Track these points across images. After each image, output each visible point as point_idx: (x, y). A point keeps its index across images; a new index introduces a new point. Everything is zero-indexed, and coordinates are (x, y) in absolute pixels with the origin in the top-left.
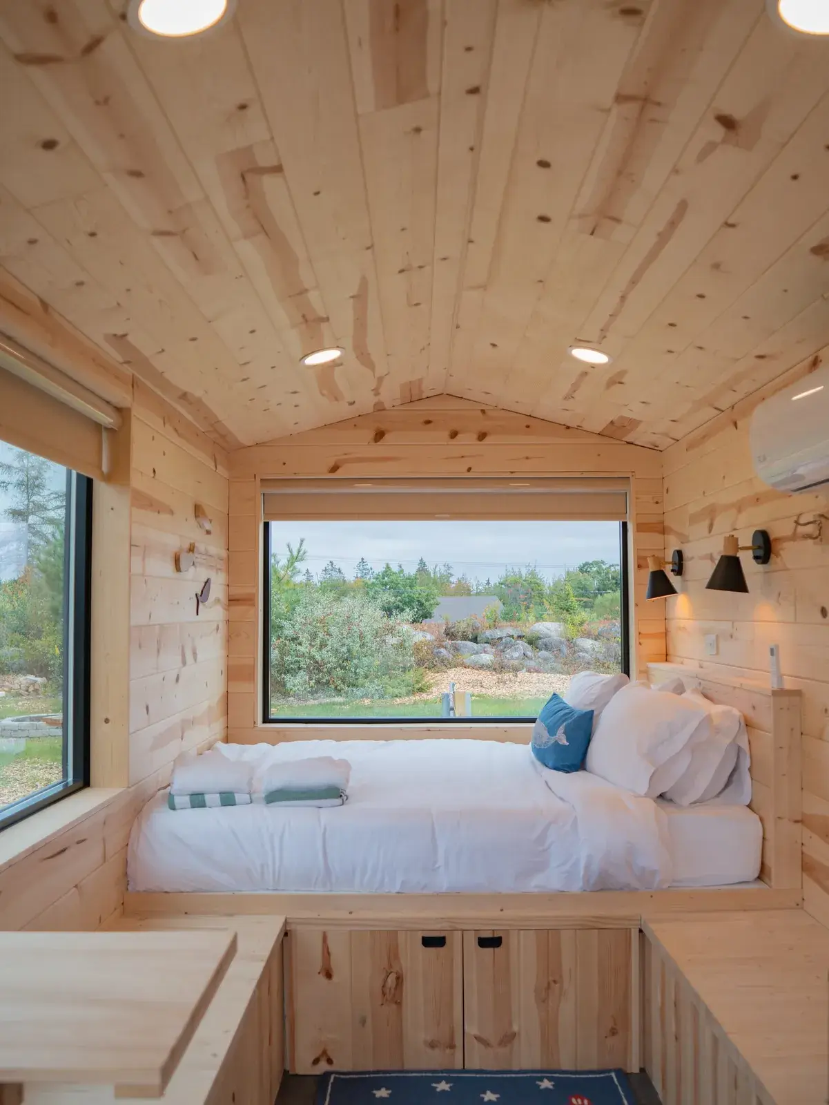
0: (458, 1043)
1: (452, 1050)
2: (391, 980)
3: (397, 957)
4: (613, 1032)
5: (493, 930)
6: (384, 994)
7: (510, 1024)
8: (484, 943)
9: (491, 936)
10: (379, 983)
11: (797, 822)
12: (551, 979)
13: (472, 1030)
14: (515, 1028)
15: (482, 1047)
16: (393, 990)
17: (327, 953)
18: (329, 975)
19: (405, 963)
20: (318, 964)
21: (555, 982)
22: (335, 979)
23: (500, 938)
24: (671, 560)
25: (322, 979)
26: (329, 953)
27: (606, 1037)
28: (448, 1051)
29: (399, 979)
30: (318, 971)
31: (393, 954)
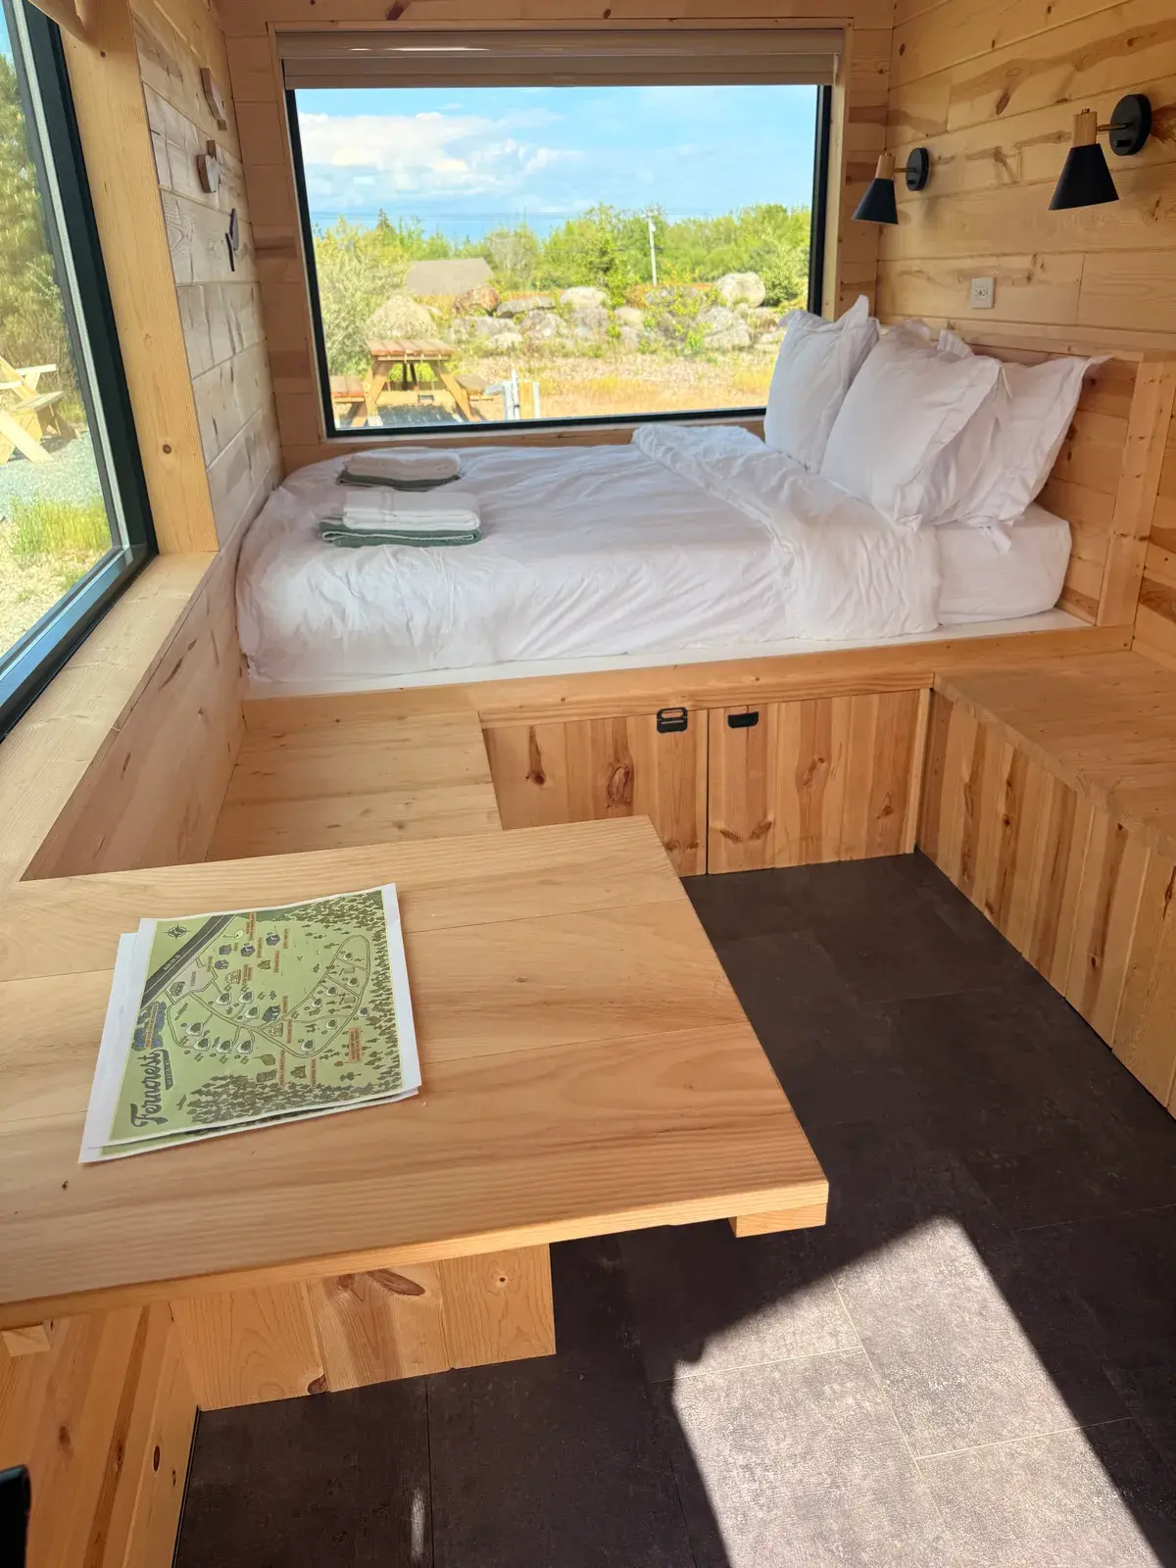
0: (701, 840)
1: (693, 850)
2: (619, 776)
3: (626, 748)
4: (888, 811)
5: (748, 706)
6: (610, 794)
7: (765, 815)
8: (735, 721)
9: (745, 712)
10: (602, 782)
11: (1142, 539)
12: (816, 757)
13: (718, 824)
14: (770, 818)
15: (730, 842)
16: (621, 788)
17: (535, 752)
18: (539, 779)
19: (635, 753)
20: (525, 766)
21: (822, 760)
22: (549, 782)
23: (756, 715)
24: (904, 166)
25: (531, 784)
26: (538, 753)
27: (879, 818)
28: (689, 851)
29: (629, 775)
30: (526, 775)
31: (621, 746)
